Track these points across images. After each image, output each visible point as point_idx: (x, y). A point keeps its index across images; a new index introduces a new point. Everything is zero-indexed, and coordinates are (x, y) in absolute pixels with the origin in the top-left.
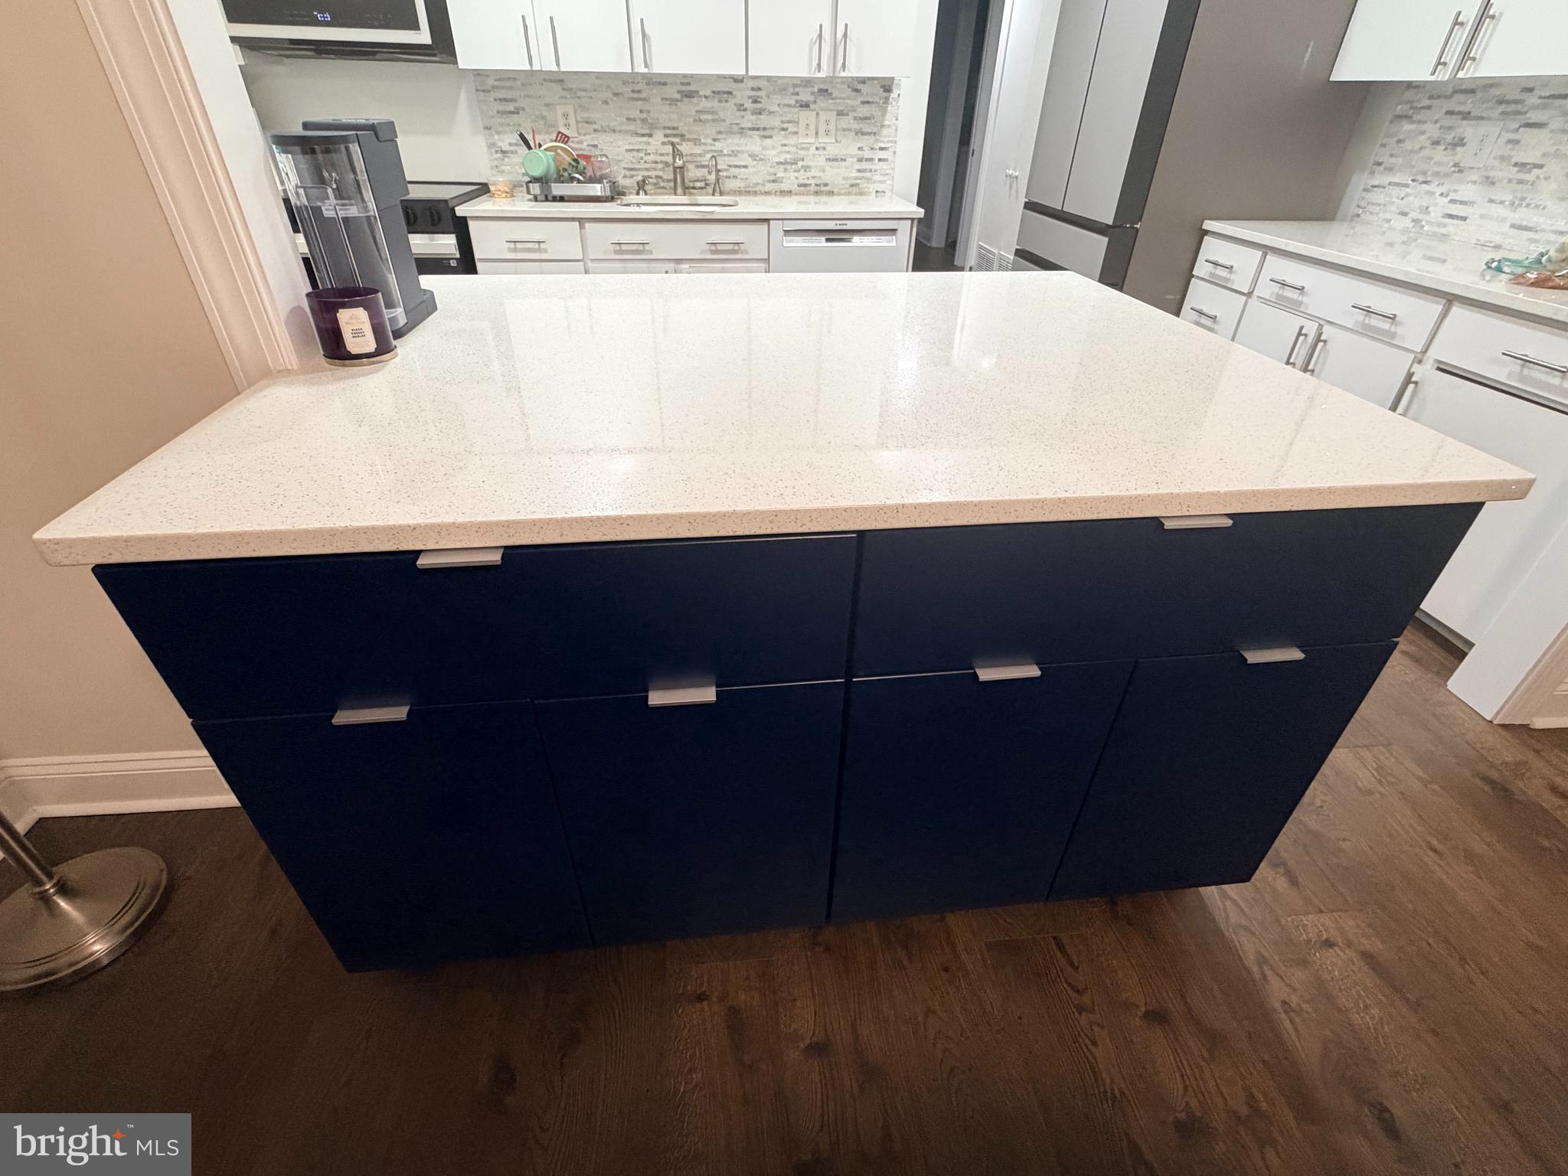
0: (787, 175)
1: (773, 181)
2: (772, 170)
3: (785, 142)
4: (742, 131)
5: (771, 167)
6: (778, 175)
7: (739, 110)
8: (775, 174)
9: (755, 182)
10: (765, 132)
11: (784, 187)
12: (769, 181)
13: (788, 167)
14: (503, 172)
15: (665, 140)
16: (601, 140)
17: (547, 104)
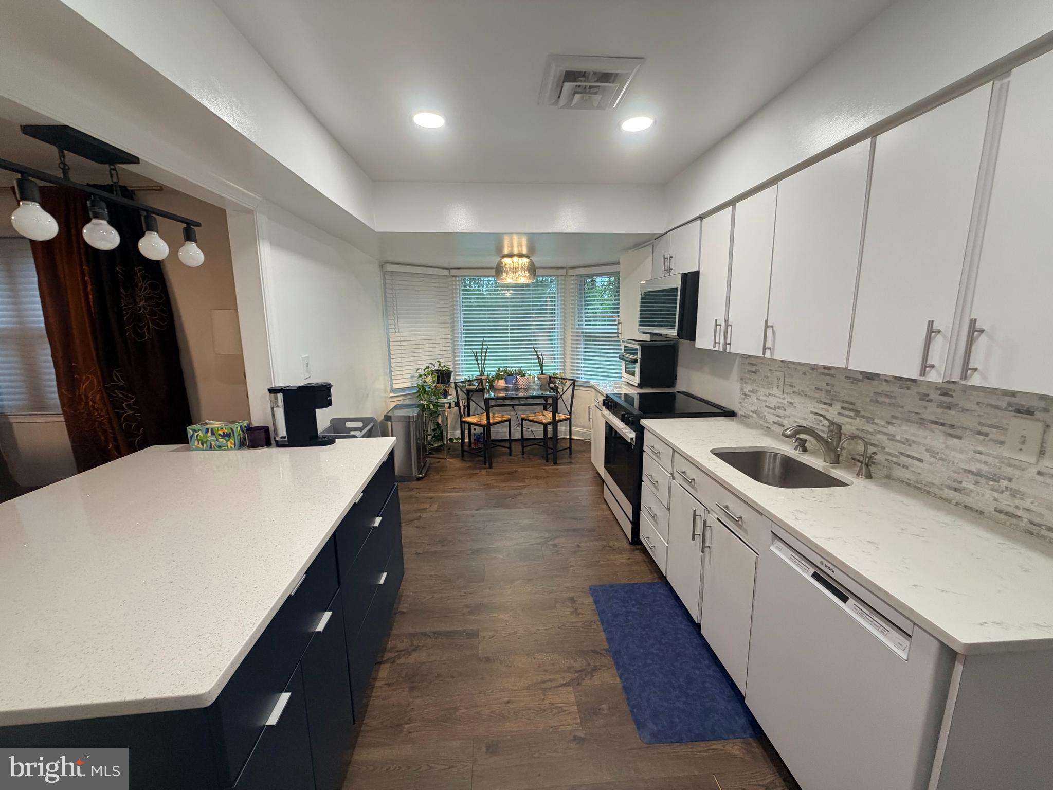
0: (979, 489)
1: (956, 490)
2: (955, 476)
3: (980, 448)
4: (922, 422)
5: (955, 472)
6: (964, 484)
7: (921, 399)
8: (961, 482)
9: (929, 480)
10: (952, 430)
11: (970, 501)
12: (949, 487)
13: (983, 481)
14: (743, 407)
15: (842, 411)
16: (797, 400)
17: (771, 370)
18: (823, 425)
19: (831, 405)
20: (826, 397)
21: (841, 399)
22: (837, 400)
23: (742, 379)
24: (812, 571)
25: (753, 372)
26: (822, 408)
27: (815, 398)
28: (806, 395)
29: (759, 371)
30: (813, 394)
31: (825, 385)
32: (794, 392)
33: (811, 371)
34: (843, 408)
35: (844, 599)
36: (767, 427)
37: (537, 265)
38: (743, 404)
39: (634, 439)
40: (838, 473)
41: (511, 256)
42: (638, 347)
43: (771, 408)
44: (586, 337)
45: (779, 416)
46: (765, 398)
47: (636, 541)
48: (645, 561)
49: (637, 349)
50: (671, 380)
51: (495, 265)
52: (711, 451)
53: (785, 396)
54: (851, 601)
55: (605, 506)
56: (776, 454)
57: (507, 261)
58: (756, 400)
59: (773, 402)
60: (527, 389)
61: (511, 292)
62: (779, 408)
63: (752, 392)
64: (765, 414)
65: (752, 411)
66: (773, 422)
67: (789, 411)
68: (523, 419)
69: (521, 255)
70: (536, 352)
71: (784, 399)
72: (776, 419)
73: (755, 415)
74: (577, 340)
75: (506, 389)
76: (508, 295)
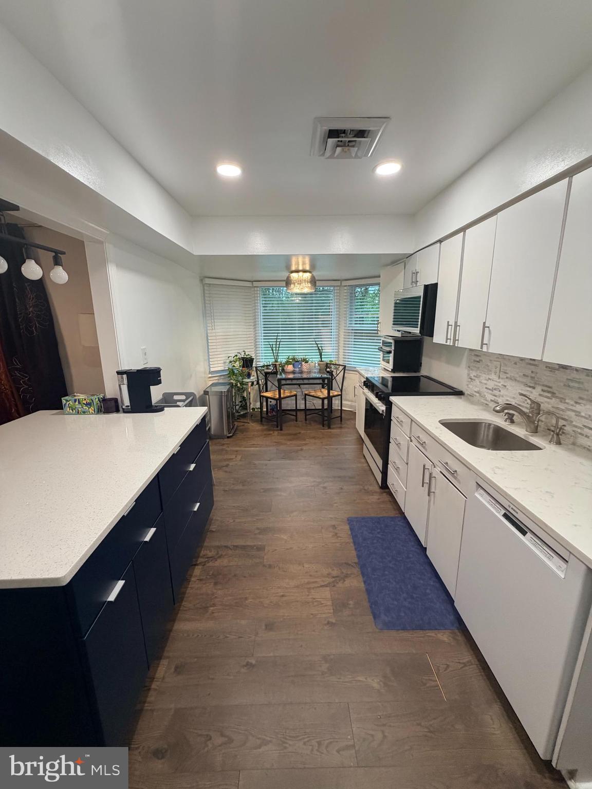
14: (469, 388)
15: (542, 393)
16: (509, 384)
17: (491, 360)
18: (527, 403)
19: (534, 388)
20: (530, 382)
21: (541, 383)
22: (539, 384)
23: (469, 367)
24: (503, 511)
25: (478, 362)
26: (528, 391)
27: (522, 382)
28: (516, 380)
29: (482, 361)
30: (521, 379)
31: (530, 372)
32: (507, 378)
33: (521, 362)
34: (543, 390)
35: (524, 533)
36: (486, 404)
37: (317, 278)
38: (469, 386)
39: (385, 411)
40: (534, 440)
41: (297, 271)
42: (392, 341)
43: (490, 389)
44: (355, 333)
45: (496, 396)
46: (485, 382)
47: (384, 486)
48: (390, 501)
49: (392, 343)
50: (417, 366)
51: (285, 279)
52: (439, 421)
53: (500, 380)
54: (529, 535)
55: (363, 460)
56: (490, 425)
57: (294, 276)
58: (478, 383)
59: (491, 384)
60: (309, 372)
61: (300, 298)
62: (495, 389)
63: (476, 377)
64: (485, 394)
65: (475, 392)
66: (491, 400)
67: (503, 392)
68: (306, 395)
69: (305, 271)
70: (317, 344)
71: (499, 382)
72: (493, 398)
73: (477, 395)
74: (349, 336)
75: (293, 372)
76: (297, 301)
